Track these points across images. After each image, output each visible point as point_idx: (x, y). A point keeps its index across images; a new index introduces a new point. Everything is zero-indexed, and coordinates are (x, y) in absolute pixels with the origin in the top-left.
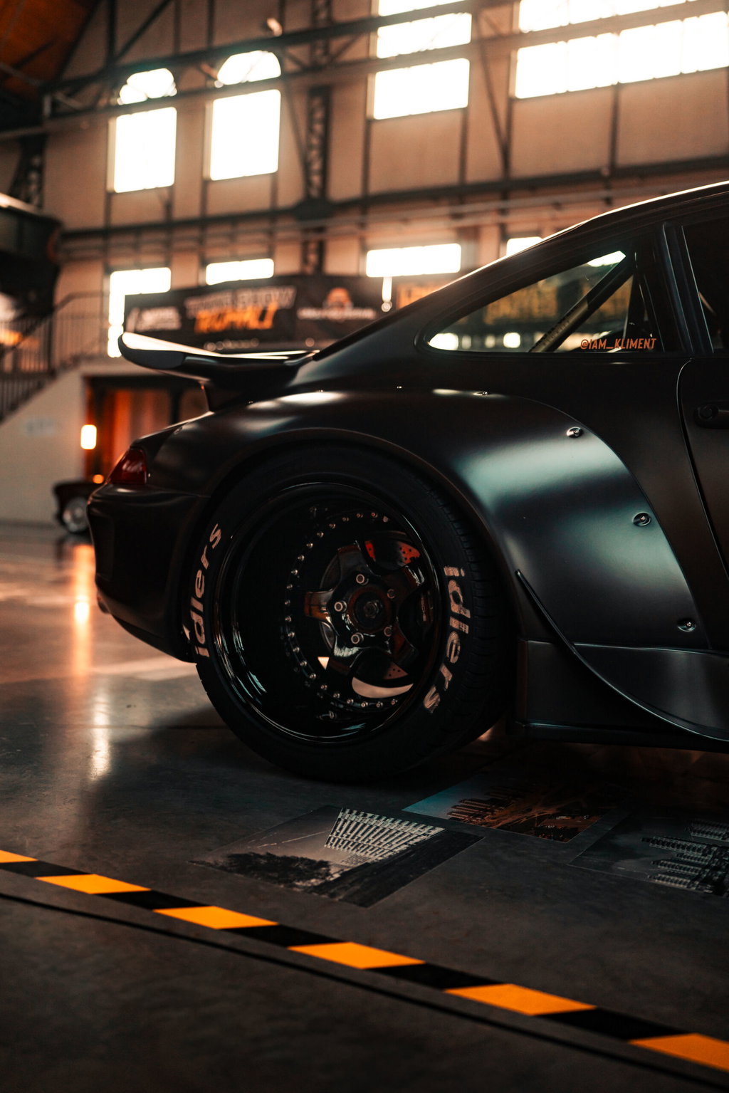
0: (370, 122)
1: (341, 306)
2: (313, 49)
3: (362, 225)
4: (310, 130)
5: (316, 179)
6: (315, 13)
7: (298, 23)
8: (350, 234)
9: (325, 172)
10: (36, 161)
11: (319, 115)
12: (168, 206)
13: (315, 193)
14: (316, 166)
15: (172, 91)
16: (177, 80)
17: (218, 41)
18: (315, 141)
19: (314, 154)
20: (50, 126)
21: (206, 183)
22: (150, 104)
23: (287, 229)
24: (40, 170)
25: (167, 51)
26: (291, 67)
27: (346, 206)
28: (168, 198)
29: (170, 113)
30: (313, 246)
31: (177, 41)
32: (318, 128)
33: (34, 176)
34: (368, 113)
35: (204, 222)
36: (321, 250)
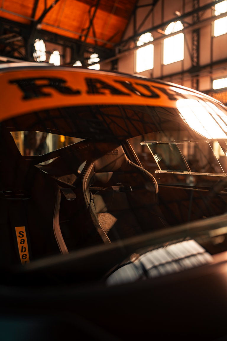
0: (212, 38)
2: (194, 17)
3: (211, 72)
4: (193, 44)
5: (195, 60)
6: (194, 6)
7: (188, 9)
8: (207, 76)
9: (198, 57)
10: (115, 67)
11: (196, 38)
12: (152, 75)
13: (195, 64)
14: (195, 55)
15: (152, 39)
16: (153, 36)
17: (166, 20)
18: (195, 47)
19: (195, 52)
20: (118, 56)
21: (162, 66)
22: (145, 44)
23: (187, 77)
25: (150, 26)
26: (186, 25)
27: (205, 67)
28: (151, 72)
29: (151, 46)
30: (195, 81)
31: (153, 23)
32: (196, 43)
34: (212, 35)
35: (162, 78)
36: (198, 82)
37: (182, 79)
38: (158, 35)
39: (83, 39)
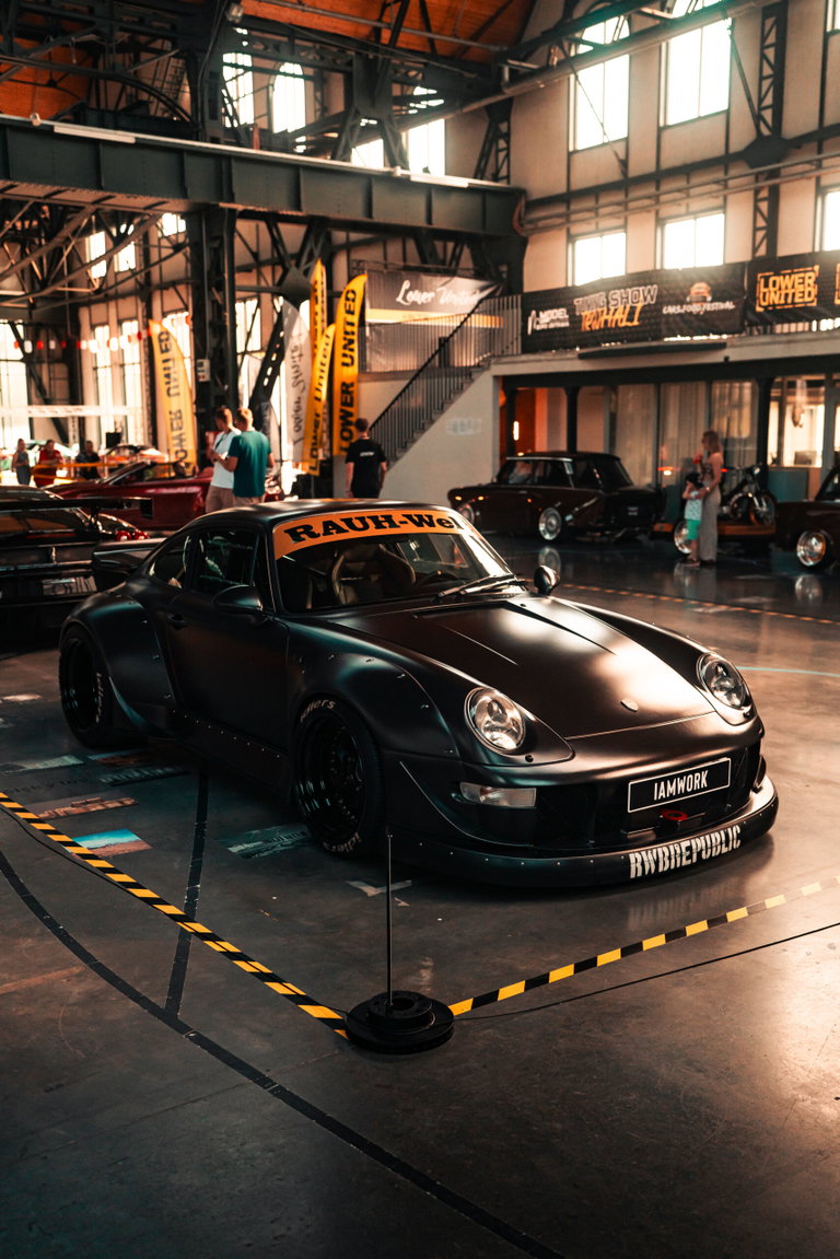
0: (828, 36)
1: (700, 300)
5: (768, 115)
8: (803, 175)
9: (778, 107)
10: (503, 127)
11: (772, 39)
12: (624, 164)
13: (765, 131)
14: (769, 100)
15: (625, 32)
16: (630, 23)
18: (767, 70)
20: (510, 92)
21: (663, 130)
24: (507, 136)
27: (800, 142)
28: (623, 153)
30: (764, 194)
32: (771, 54)
33: (502, 144)
34: (829, 24)
35: (659, 177)
36: (774, 198)
38: (642, 24)
39: (386, 35)
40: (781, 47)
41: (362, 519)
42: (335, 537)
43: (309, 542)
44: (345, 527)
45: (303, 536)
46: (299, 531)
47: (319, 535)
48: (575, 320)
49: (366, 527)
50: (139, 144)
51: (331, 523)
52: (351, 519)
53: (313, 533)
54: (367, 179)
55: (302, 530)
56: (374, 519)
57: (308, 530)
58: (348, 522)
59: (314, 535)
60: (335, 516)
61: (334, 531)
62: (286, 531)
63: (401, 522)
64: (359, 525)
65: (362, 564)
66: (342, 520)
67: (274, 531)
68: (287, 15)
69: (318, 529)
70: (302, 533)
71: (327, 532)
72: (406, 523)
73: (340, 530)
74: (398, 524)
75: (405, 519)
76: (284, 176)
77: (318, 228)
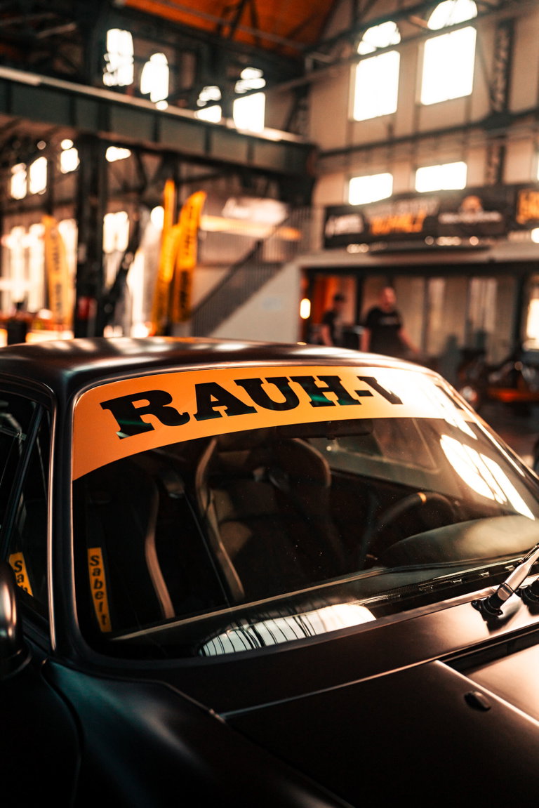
1: (473, 211)
3: (536, 130)
4: (497, 56)
5: (500, 96)
8: (526, 139)
9: (507, 91)
10: (302, 103)
11: (504, 43)
12: (391, 128)
13: (498, 107)
14: (501, 85)
15: (396, 39)
16: (400, 30)
18: (500, 65)
19: (500, 77)
20: (311, 77)
21: (418, 107)
22: (380, 51)
23: (477, 138)
24: (306, 108)
25: (393, 8)
27: (523, 116)
28: (390, 123)
29: (394, 57)
30: (495, 151)
32: (503, 54)
33: (301, 114)
35: (416, 138)
36: (502, 154)
37: (464, 143)
38: (411, 30)
39: (226, 31)
40: (510, 50)
41: (281, 383)
42: (225, 424)
43: (161, 436)
44: (247, 400)
45: (148, 418)
46: (138, 404)
47: (185, 418)
48: (366, 226)
49: (292, 402)
50: (42, 87)
51: (213, 388)
52: (259, 381)
53: (174, 411)
54: (208, 127)
55: (145, 403)
56: (307, 382)
57: (160, 403)
58: (252, 386)
59: (174, 418)
60: (225, 375)
61: (222, 409)
62: (105, 405)
63: (361, 393)
64: (276, 396)
65: (246, 453)
66: (239, 382)
67: (75, 404)
68: (157, 9)
69: (185, 402)
70: (145, 410)
71: (205, 412)
72: (367, 394)
73: (237, 408)
74: (355, 396)
75: (365, 386)
76: (148, 120)
77: (171, 159)
